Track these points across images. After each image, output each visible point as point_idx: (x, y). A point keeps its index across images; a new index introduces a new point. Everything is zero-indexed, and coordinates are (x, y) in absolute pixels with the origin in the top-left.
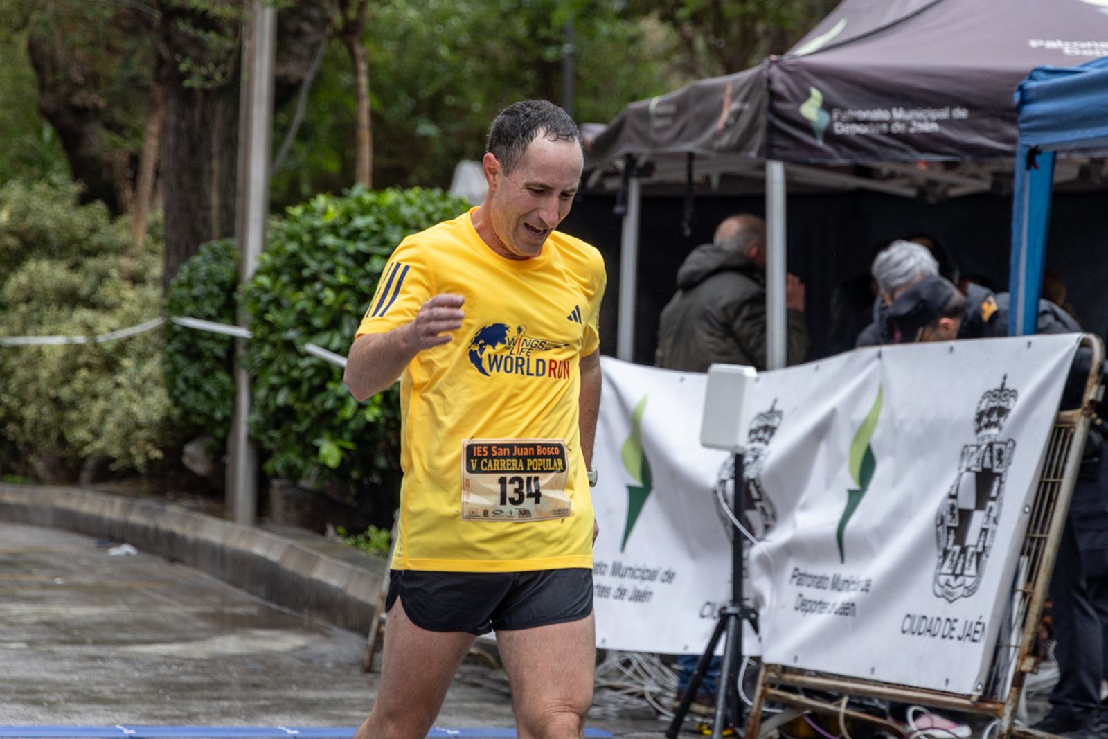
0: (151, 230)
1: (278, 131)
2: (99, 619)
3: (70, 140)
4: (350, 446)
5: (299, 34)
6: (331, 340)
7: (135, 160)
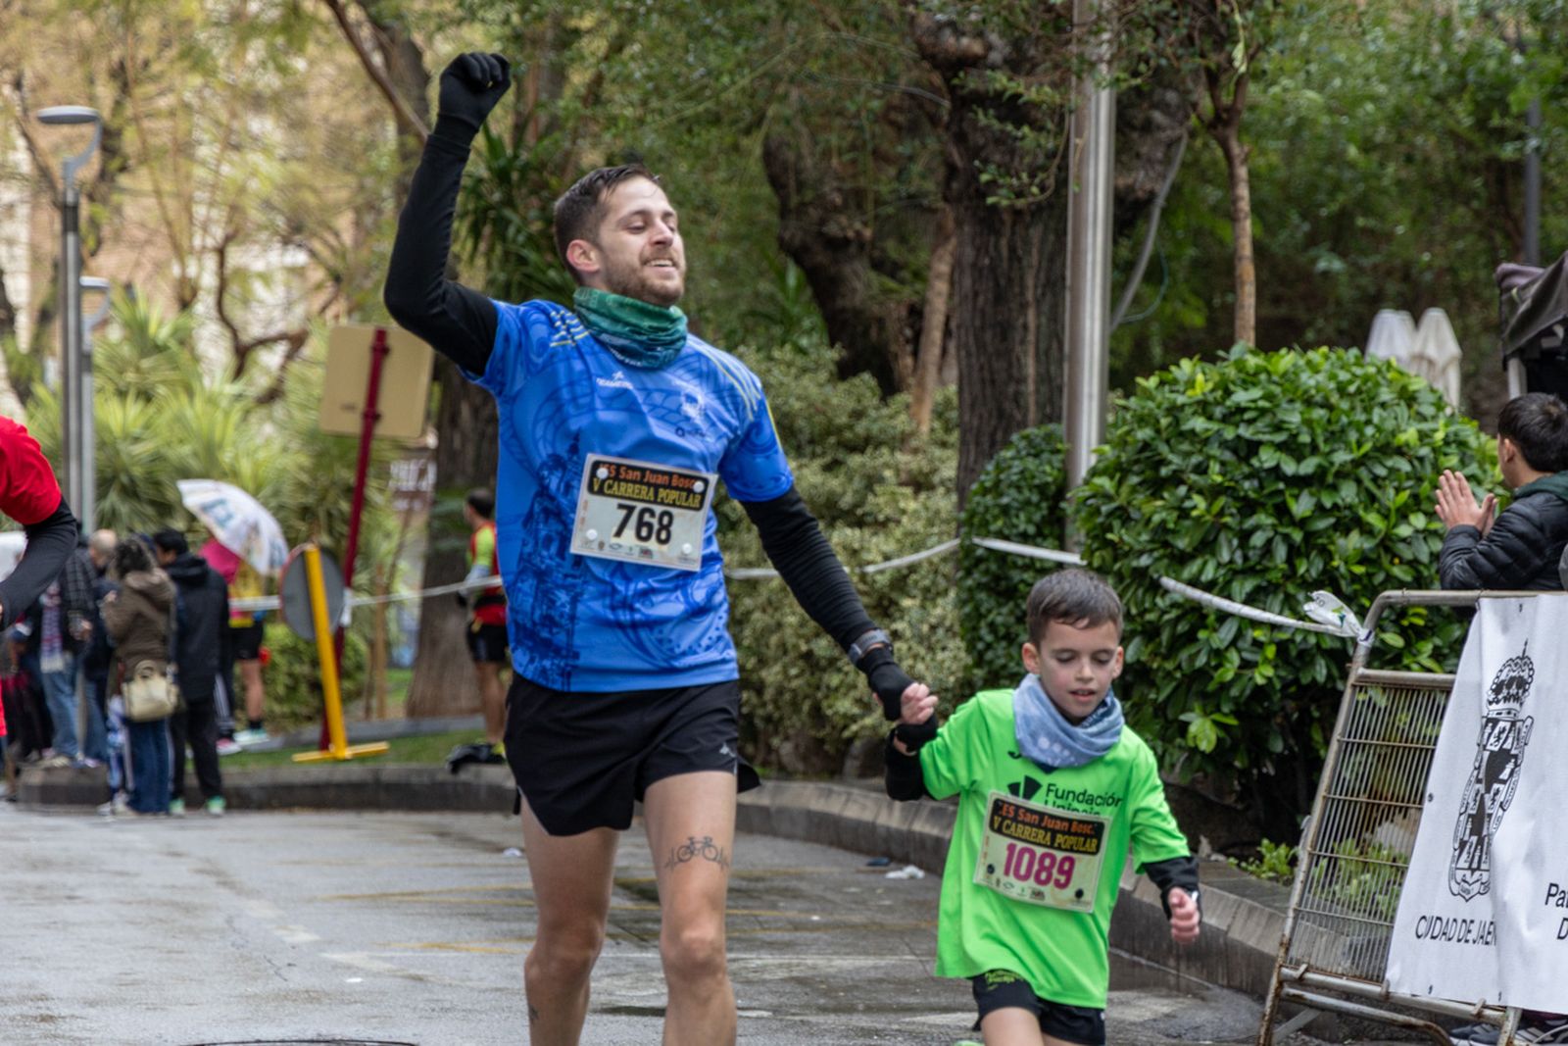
0: (939, 414)
1: (1120, 269)
2: (873, 974)
3: (824, 287)
4: (1232, 721)
5: (1148, 127)
6: (1201, 571)
7: (916, 314)
